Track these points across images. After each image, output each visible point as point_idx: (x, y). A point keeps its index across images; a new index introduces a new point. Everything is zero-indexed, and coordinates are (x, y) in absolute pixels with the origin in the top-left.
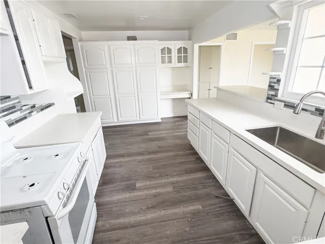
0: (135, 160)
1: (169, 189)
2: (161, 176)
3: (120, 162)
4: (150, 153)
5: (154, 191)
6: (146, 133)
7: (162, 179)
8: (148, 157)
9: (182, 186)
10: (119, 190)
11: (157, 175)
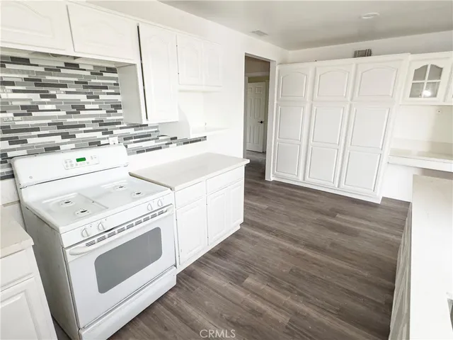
0: (277, 245)
1: (283, 318)
2: (290, 290)
3: (258, 237)
4: (309, 246)
5: (258, 304)
6: (333, 213)
7: (287, 295)
8: (300, 250)
9: (308, 331)
10: (224, 271)
11: (286, 284)
